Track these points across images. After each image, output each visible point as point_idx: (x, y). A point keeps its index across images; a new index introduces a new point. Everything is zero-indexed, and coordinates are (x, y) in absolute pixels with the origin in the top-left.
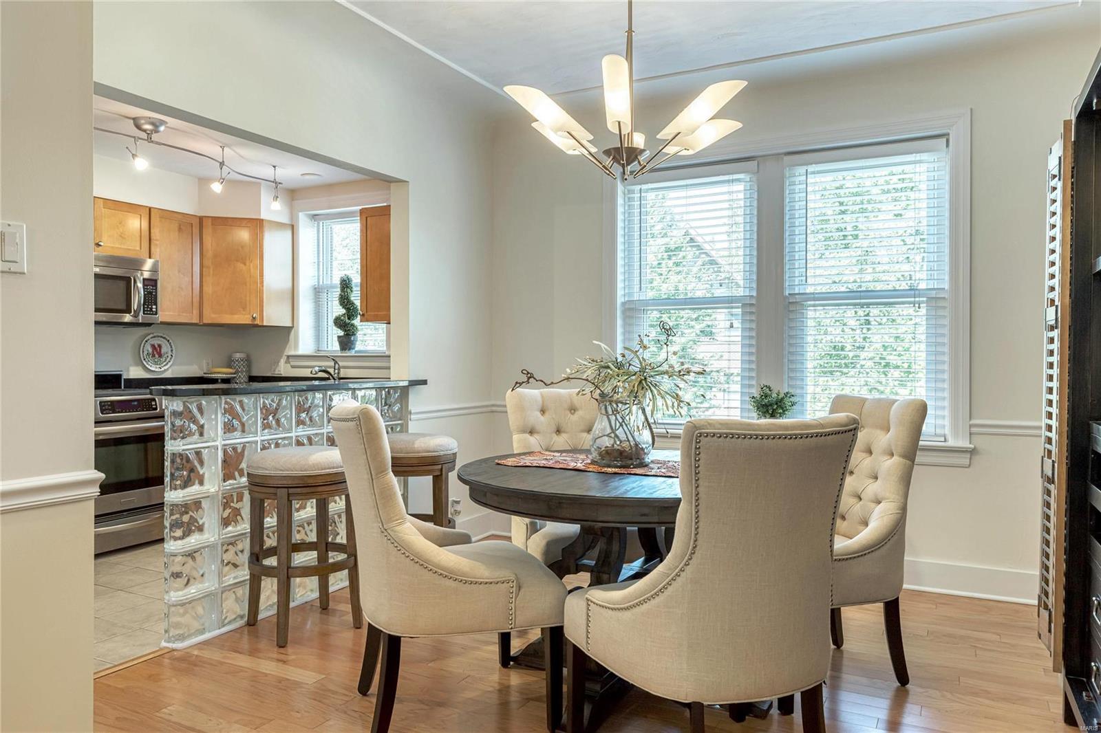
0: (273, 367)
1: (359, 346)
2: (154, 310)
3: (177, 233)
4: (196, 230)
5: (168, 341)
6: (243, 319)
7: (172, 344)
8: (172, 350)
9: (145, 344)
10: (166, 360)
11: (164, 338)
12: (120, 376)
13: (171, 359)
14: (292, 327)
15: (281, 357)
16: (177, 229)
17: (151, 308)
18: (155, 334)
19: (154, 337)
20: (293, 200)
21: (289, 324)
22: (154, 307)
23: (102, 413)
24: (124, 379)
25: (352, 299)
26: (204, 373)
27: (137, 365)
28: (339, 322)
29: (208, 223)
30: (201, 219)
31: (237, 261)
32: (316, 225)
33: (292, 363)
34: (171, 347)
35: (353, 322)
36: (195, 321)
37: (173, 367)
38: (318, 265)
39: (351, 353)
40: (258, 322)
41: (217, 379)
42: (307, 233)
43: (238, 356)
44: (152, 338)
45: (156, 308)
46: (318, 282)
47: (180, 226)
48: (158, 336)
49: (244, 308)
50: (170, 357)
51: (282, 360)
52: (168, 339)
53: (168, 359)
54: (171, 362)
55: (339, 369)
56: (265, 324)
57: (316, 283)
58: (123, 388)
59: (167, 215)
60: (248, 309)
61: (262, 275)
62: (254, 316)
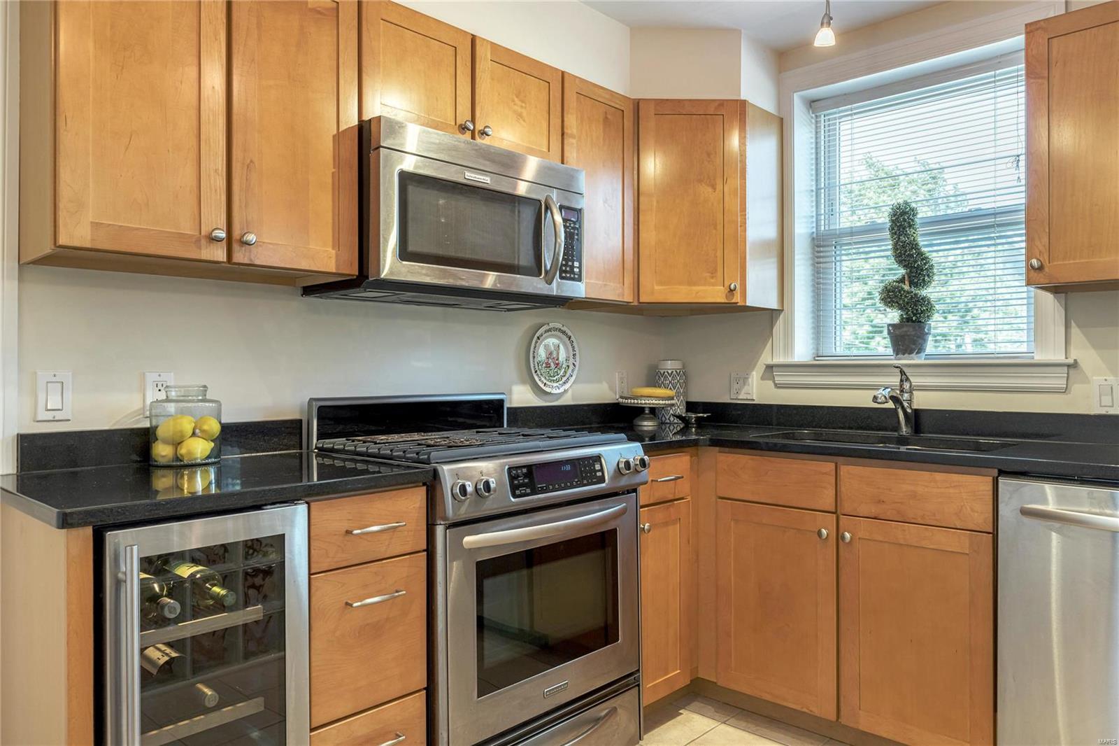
0: (736, 386)
2: (576, 270)
3: (601, 127)
4: (628, 123)
5: (570, 338)
6: (714, 294)
7: (575, 344)
8: (574, 355)
9: (536, 342)
10: (565, 372)
11: (564, 332)
12: (501, 402)
13: (573, 371)
14: (779, 311)
15: (751, 365)
16: (601, 120)
17: (572, 267)
18: (552, 325)
19: (549, 330)
20: (780, 72)
21: (773, 304)
22: (576, 264)
23: (515, 496)
24: (508, 408)
25: (924, 249)
26: (621, 397)
27: (523, 382)
28: (891, 296)
29: (647, 113)
30: (637, 105)
31: (700, 181)
32: (813, 121)
33: (778, 380)
34: (574, 350)
35: (924, 292)
37: (575, 387)
38: (818, 196)
39: (920, 358)
40: (737, 299)
41: (643, 409)
42: (802, 135)
43: (670, 366)
44: (546, 332)
45: (580, 267)
46: (818, 226)
47: (606, 113)
48: (555, 329)
49: (713, 273)
50: (571, 367)
51: (754, 373)
52: (570, 334)
53: (570, 371)
54: (574, 377)
55: (911, 392)
56: (749, 303)
57: (814, 230)
58: (505, 426)
59: (590, 94)
60: (720, 273)
61: (744, 209)
62: (732, 287)
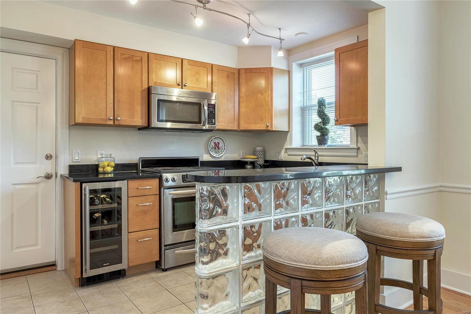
0: (278, 155)
1: (329, 143)
2: (214, 122)
3: (226, 79)
4: (236, 76)
5: (223, 140)
6: (261, 127)
7: (224, 142)
8: (224, 145)
9: (211, 142)
10: (221, 151)
11: (221, 139)
12: (197, 160)
13: (224, 150)
14: (289, 131)
15: (282, 149)
16: (226, 76)
17: (212, 121)
18: (216, 137)
19: (215, 138)
20: (289, 56)
21: (287, 130)
22: (213, 120)
23: (183, 182)
24: (200, 161)
25: (326, 112)
26: (241, 158)
27: (207, 154)
28: (317, 127)
29: (242, 72)
30: (239, 70)
31: (258, 93)
32: (302, 70)
33: (289, 153)
34: (224, 143)
35: (327, 127)
36: (236, 128)
37: (225, 155)
38: (304, 94)
39: (325, 146)
40: (269, 128)
41: (248, 162)
42: (297, 76)
43: (259, 149)
44: (214, 139)
45: (215, 121)
46: (304, 104)
47: (228, 74)
48: (218, 138)
49: (262, 120)
50: (223, 149)
51: (283, 151)
52: (223, 139)
53: (223, 150)
54: (224, 152)
55: (318, 157)
56: (273, 129)
57: (302, 105)
58: (199, 166)
59: (221, 69)
60: (264, 121)
61: (272, 101)
62: (267, 125)
